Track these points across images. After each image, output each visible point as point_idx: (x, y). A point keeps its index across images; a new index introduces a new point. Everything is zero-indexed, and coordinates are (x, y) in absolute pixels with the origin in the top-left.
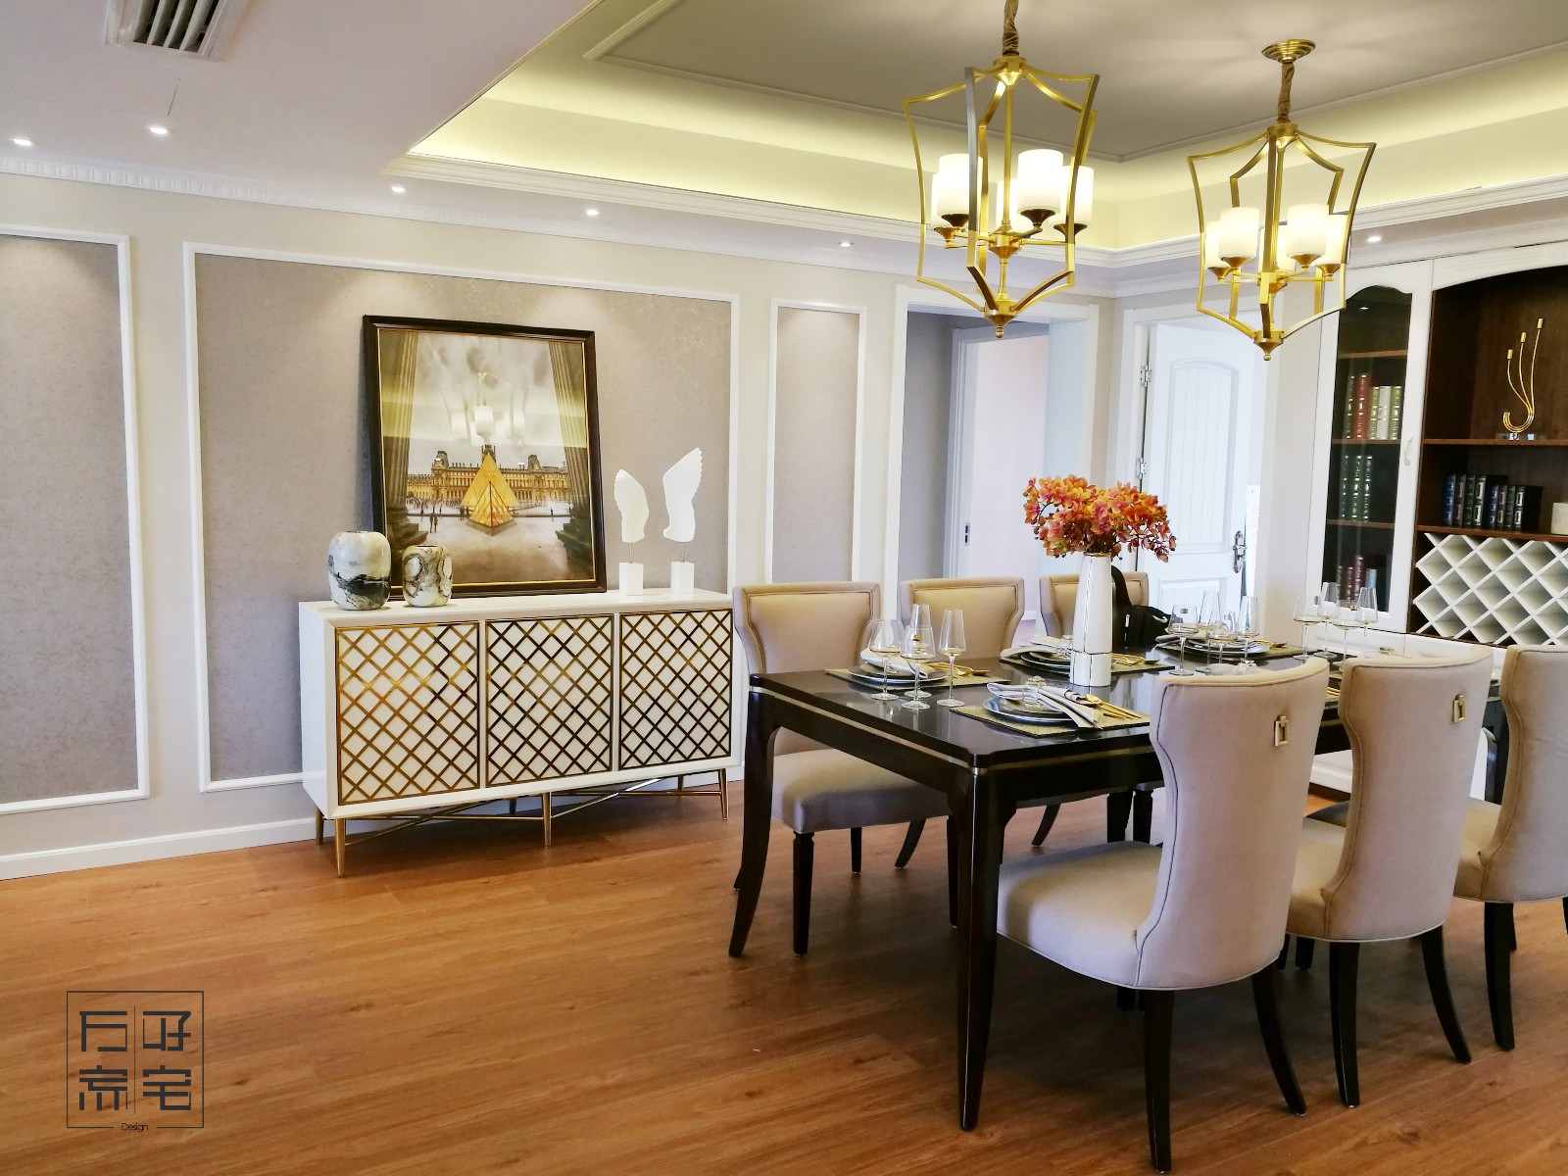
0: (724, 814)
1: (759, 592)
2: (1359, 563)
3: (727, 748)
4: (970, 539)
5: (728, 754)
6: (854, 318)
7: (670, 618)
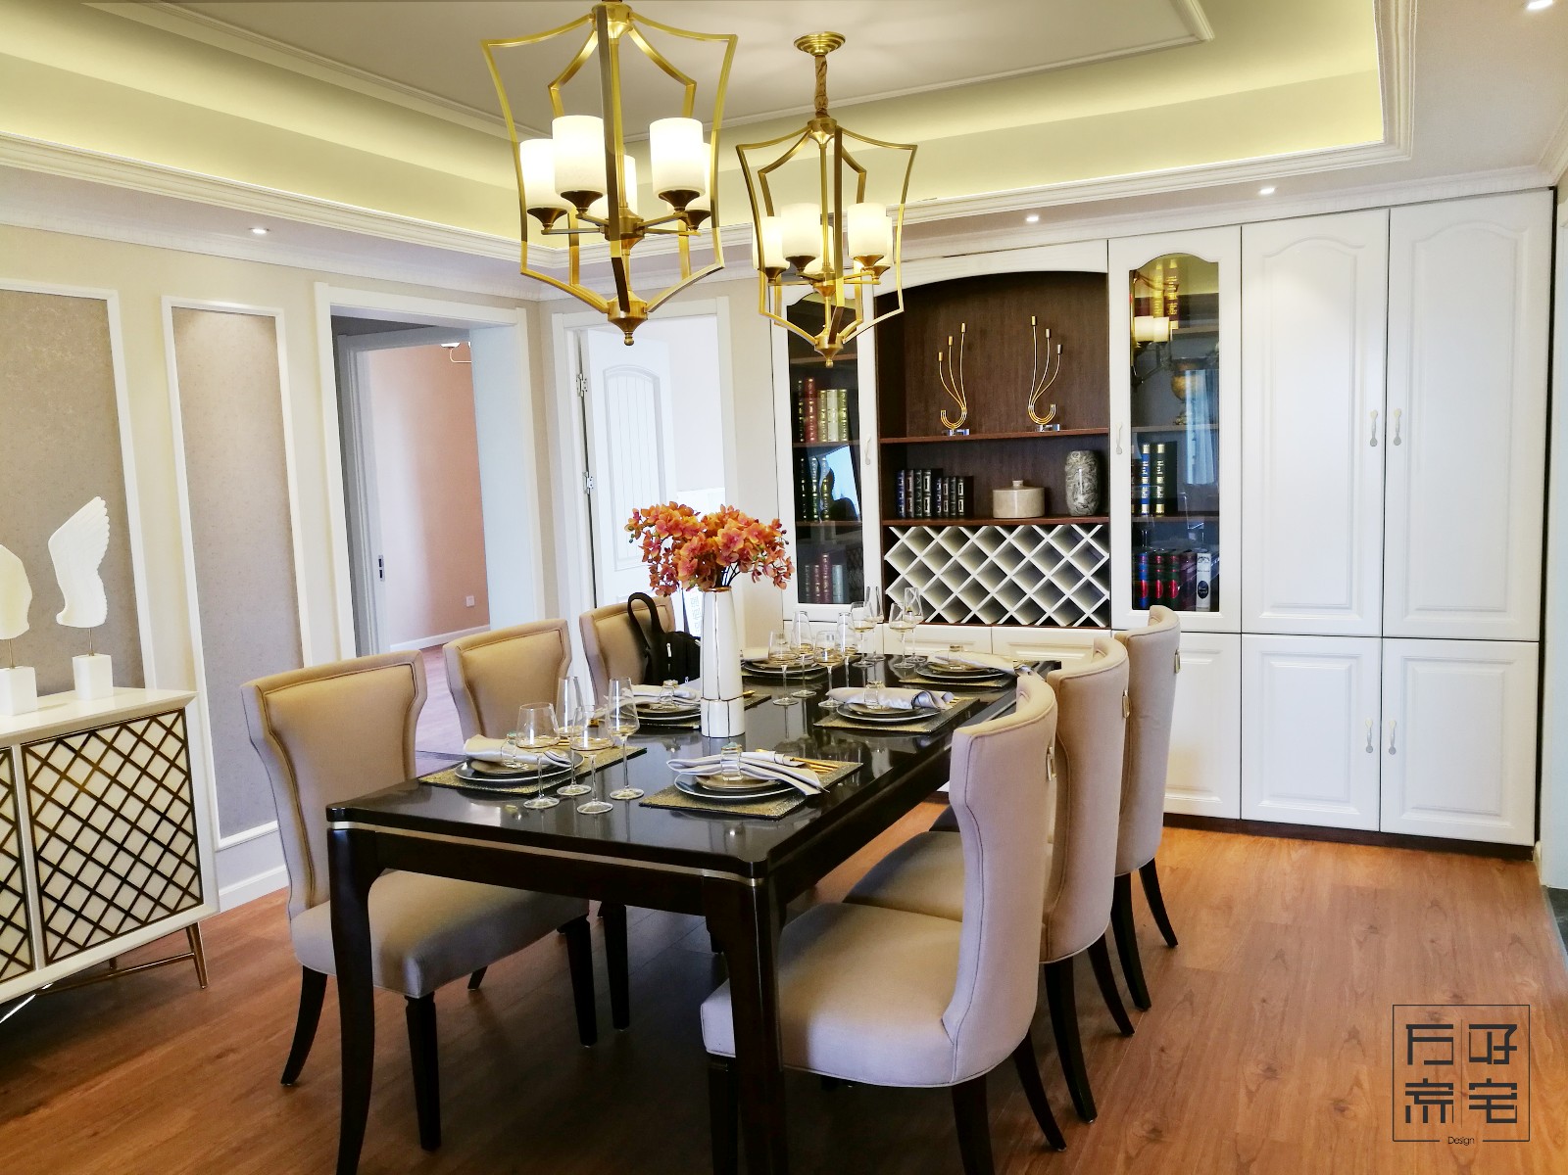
0: (202, 982)
1: (276, 686)
2: (825, 561)
3: (197, 894)
4: (385, 574)
5: (200, 901)
6: (269, 322)
7: (98, 737)
